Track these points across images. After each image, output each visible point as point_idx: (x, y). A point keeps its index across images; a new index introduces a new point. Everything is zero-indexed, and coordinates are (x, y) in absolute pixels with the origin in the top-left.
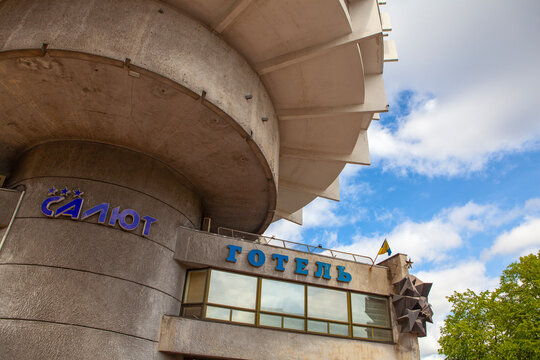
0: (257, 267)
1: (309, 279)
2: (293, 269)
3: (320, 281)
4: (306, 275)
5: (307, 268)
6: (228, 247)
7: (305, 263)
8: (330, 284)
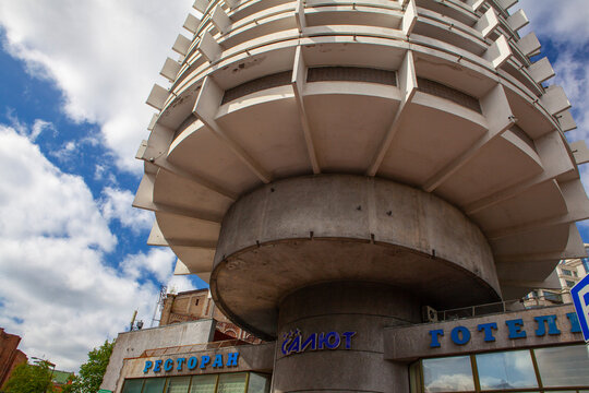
0: (464, 344)
1: (531, 341)
2: (506, 335)
3: (547, 340)
4: (525, 338)
5: (524, 329)
6: (431, 333)
7: (519, 323)
8: (562, 339)
